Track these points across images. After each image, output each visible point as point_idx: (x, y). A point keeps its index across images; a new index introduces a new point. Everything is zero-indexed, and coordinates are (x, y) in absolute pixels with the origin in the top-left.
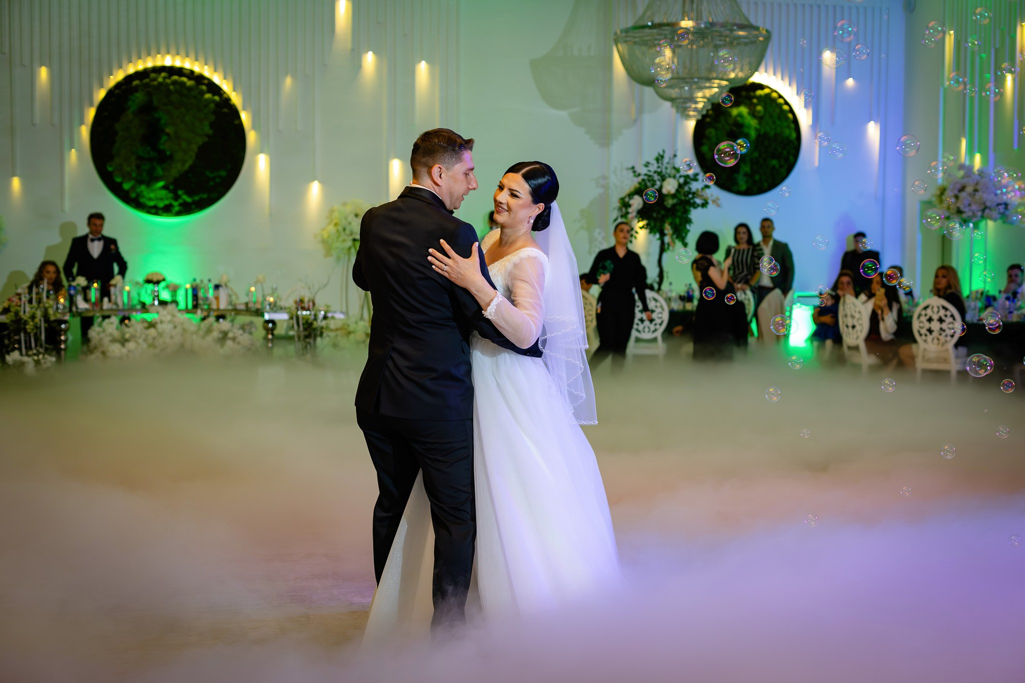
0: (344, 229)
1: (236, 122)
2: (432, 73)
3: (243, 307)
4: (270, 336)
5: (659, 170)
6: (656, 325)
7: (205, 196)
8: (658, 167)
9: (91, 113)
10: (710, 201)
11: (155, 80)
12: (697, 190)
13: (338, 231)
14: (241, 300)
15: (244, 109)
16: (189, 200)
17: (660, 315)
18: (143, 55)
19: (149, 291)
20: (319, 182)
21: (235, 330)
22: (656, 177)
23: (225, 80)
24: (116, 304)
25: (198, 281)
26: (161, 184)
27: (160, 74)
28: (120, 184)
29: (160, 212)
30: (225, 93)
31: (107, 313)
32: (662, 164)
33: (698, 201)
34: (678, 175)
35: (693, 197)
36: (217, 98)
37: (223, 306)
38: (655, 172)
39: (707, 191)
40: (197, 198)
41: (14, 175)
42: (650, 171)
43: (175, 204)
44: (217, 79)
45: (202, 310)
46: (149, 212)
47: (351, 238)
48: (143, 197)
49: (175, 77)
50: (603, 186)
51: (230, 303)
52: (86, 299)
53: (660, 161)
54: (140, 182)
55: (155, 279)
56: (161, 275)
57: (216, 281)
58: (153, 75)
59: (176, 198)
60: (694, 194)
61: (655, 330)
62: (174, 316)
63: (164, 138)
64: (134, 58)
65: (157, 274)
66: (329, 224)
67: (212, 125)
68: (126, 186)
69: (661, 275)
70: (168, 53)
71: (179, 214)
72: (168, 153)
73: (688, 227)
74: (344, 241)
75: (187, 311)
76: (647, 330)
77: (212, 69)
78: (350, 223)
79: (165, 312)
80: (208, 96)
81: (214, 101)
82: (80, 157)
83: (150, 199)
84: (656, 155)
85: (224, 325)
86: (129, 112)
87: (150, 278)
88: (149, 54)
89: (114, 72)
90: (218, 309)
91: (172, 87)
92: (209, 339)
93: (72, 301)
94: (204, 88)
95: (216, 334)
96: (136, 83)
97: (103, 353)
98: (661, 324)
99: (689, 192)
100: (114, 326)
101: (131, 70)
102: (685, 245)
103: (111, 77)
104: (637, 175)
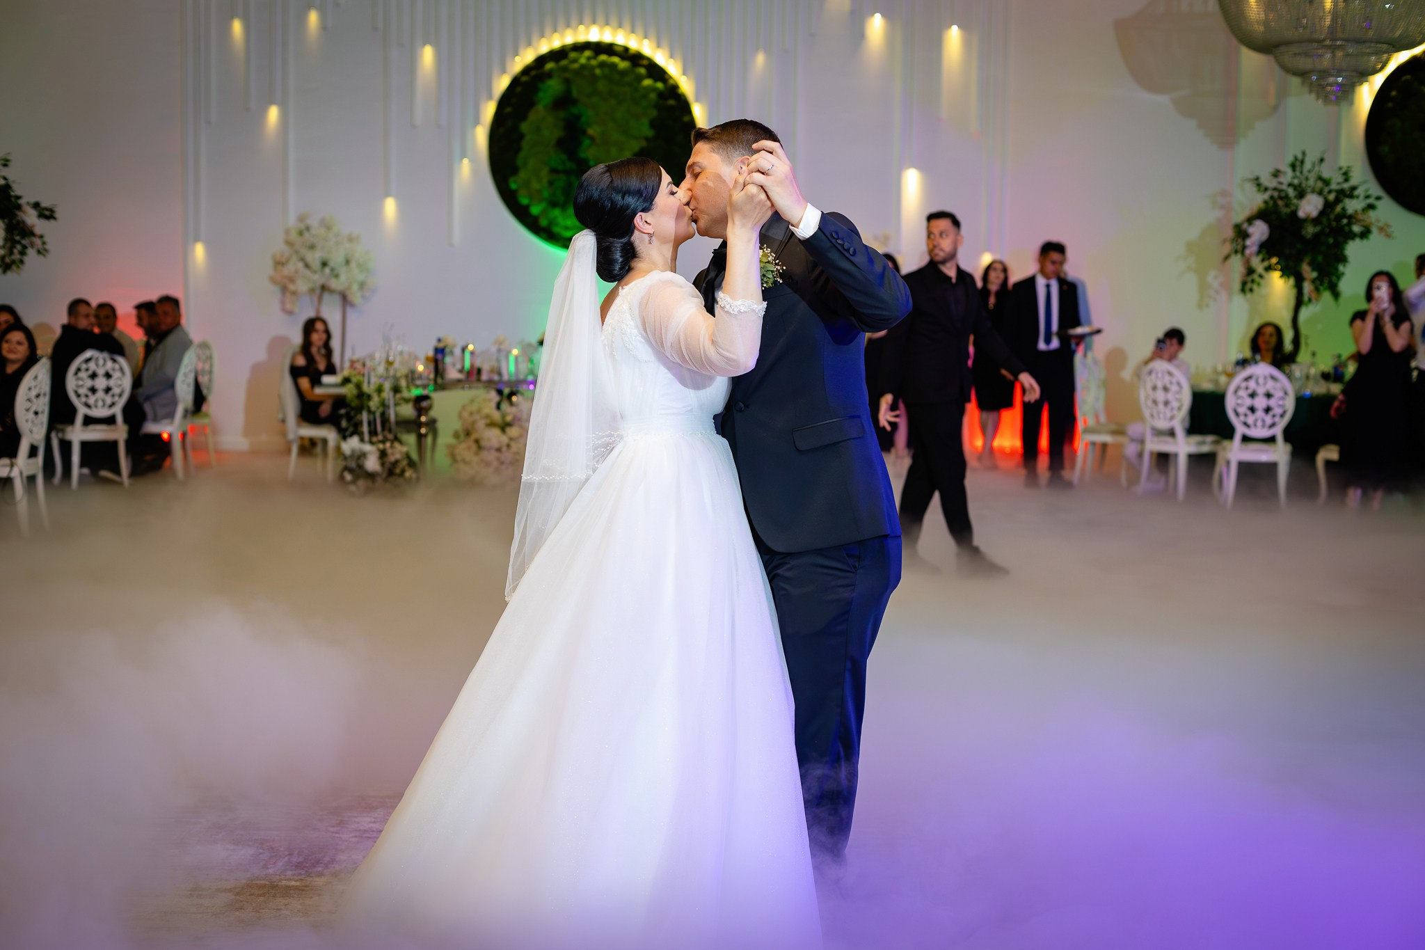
1: (686, 119)
2: (967, 43)
5: (1296, 182)
6: (1274, 416)
8: (1294, 178)
9: (489, 110)
10: (1374, 230)
11: (575, 61)
12: (1356, 211)
15: (697, 100)
17: (1281, 403)
18: (560, 28)
22: (1291, 192)
23: (672, 60)
24: (499, 373)
27: (582, 53)
28: (527, 208)
30: (671, 77)
32: (1301, 172)
33: (1356, 229)
34: (1326, 190)
35: (1349, 223)
36: (660, 85)
38: (1290, 185)
39: (1372, 213)
41: (388, 195)
42: (1281, 183)
44: (660, 58)
48: (557, 225)
49: (603, 57)
50: (1222, 207)
52: (458, 366)
53: (1298, 169)
54: (554, 204)
58: (573, 55)
60: (1350, 217)
61: (1273, 425)
63: (587, 142)
64: (548, 30)
67: (653, 124)
68: (535, 210)
69: (1296, 341)
70: (594, 22)
73: (1341, 268)
76: (1259, 423)
77: (654, 45)
80: (647, 82)
81: (655, 90)
82: (475, 171)
83: (567, 229)
84: (1290, 159)
86: (540, 107)
88: (568, 25)
89: (521, 51)
91: (598, 71)
93: (437, 368)
94: (642, 71)
96: (550, 66)
97: (477, 441)
98: (1282, 416)
99: (1343, 214)
100: (493, 405)
101: (544, 47)
102: (1336, 295)
103: (517, 59)
104: (1262, 189)
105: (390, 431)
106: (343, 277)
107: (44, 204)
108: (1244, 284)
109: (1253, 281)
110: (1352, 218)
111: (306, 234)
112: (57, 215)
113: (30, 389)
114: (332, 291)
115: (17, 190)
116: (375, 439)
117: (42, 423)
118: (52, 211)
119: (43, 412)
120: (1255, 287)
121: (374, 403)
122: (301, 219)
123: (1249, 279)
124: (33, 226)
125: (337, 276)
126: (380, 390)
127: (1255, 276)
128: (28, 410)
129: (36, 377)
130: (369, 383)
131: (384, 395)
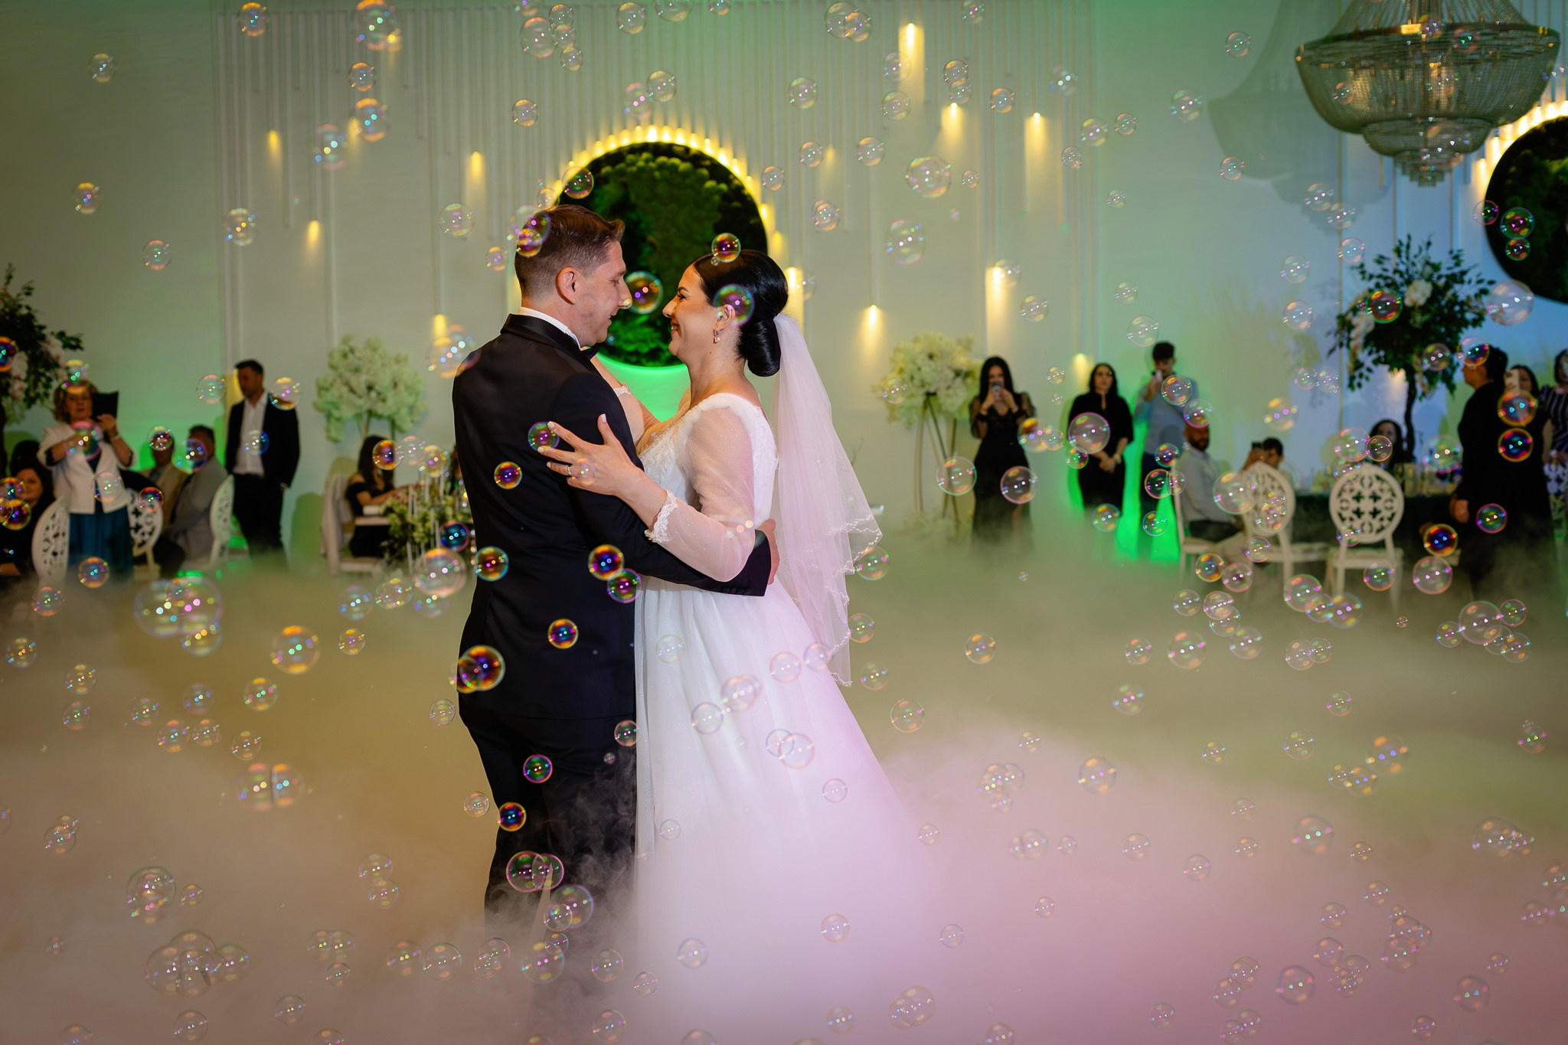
0: (912, 378)
1: (752, 221)
2: (1050, 132)
5: (1402, 268)
8: (1400, 263)
10: (1488, 317)
11: (633, 164)
13: (903, 381)
15: (764, 201)
18: (616, 129)
20: (878, 307)
22: (1398, 279)
23: (736, 160)
26: (643, 318)
27: (641, 154)
29: (643, 361)
30: (735, 178)
32: (1408, 258)
33: (1469, 316)
34: (1435, 276)
35: (1461, 310)
36: (724, 187)
38: (1396, 271)
39: (1485, 299)
41: (437, 313)
42: (1385, 270)
44: (724, 158)
46: (627, 361)
47: (924, 390)
48: (619, 338)
49: (662, 159)
53: (1404, 254)
58: (630, 157)
60: (1462, 304)
63: (647, 250)
64: (603, 133)
66: (891, 369)
67: (717, 228)
70: (652, 123)
74: (912, 395)
77: (716, 143)
78: (919, 369)
80: (710, 184)
81: (720, 191)
83: (628, 342)
84: (1394, 244)
88: (624, 127)
89: (575, 156)
91: (657, 174)
94: (705, 172)
96: (606, 170)
98: (1391, 518)
99: (1454, 301)
101: (599, 151)
102: (1450, 388)
103: (571, 164)
104: (1367, 276)
106: (390, 401)
107: (69, 334)
108: (1352, 378)
109: (1361, 376)
110: (1464, 305)
111: (350, 356)
112: (83, 345)
113: (47, 528)
114: (380, 417)
115: (40, 320)
117: (61, 564)
118: (78, 340)
119: (62, 553)
120: (1363, 381)
121: (418, 534)
122: (345, 340)
123: (1357, 374)
124: (58, 357)
125: (384, 400)
126: (424, 520)
127: (1363, 370)
128: (45, 551)
129: (54, 516)
130: (413, 512)
131: (430, 525)
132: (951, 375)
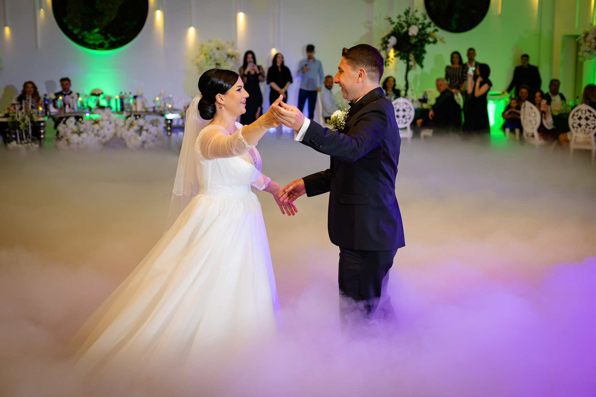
0: (211, 58)
3: (151, 110)
4: (169, 128)
5: (407, 20)
7: (124, 37)
8: (406, 18)
10: (438, 40)
12: (430, 33)
13: (207, 59)
14: (150, 105)
16: (114, 40)
19: (93, 100)
20: (195, 27)
21: (148, 125)
22: (405, 25)
24: (73, 109)
25: (123, 94)
26: (97, 30)
28: (72, 31)
29: (97, 47)
31: (68, 115)
32: (409, 16)
33: (431, 39)
34: (418, 23)
35: (427, 37)
37: (139, 108)
38: (404, 21)
39: (436, 33)
40: (119, 39)
41: (6, 25)
42: (400, 21)
43: (106, 42)
45: (127, 112)
46: (90, 48)
47: (216, 63)
48: (86, 38)
51: (144, 107)
52: (55, 106)
53: (407, 15)
54: (84, 29)
55: (97, 93)
56: (100, 90)
57: (135, 94)
59: (107, 38)
62: (109, 116)
63: (98, 1)
65: (98, 90)
66: (201, 54)
68: (76, 32)
69: (407, 86)
71: (108, 48)
72: (101, 10)
74: (211, 65)
75: (117, 112)
78: (214, 54)
79: (104, 114)
82: (46, 14)
83: (90, 40)
84: (404, 10)
85: (141, 122)
87: (94, 92)
90: (136, 111)
92: (132, 131)
93: (46, 107)
95: (136, 128)
97: (67, 140)
98: (409, 119)
99: (425, 34)
100: (73, 123)
102: (422, 66)
104: (392, 23)
105: (29, 137)
110: (428, 35)
116: (23, 142)
121: (22, 126)
126: (24, 120)
127: (390, 59)
130: (18, 116)
131: (26, 122)
132: (226, 56)
